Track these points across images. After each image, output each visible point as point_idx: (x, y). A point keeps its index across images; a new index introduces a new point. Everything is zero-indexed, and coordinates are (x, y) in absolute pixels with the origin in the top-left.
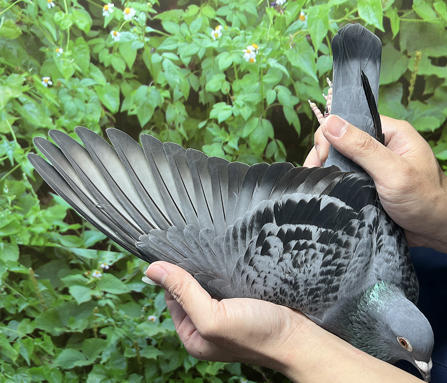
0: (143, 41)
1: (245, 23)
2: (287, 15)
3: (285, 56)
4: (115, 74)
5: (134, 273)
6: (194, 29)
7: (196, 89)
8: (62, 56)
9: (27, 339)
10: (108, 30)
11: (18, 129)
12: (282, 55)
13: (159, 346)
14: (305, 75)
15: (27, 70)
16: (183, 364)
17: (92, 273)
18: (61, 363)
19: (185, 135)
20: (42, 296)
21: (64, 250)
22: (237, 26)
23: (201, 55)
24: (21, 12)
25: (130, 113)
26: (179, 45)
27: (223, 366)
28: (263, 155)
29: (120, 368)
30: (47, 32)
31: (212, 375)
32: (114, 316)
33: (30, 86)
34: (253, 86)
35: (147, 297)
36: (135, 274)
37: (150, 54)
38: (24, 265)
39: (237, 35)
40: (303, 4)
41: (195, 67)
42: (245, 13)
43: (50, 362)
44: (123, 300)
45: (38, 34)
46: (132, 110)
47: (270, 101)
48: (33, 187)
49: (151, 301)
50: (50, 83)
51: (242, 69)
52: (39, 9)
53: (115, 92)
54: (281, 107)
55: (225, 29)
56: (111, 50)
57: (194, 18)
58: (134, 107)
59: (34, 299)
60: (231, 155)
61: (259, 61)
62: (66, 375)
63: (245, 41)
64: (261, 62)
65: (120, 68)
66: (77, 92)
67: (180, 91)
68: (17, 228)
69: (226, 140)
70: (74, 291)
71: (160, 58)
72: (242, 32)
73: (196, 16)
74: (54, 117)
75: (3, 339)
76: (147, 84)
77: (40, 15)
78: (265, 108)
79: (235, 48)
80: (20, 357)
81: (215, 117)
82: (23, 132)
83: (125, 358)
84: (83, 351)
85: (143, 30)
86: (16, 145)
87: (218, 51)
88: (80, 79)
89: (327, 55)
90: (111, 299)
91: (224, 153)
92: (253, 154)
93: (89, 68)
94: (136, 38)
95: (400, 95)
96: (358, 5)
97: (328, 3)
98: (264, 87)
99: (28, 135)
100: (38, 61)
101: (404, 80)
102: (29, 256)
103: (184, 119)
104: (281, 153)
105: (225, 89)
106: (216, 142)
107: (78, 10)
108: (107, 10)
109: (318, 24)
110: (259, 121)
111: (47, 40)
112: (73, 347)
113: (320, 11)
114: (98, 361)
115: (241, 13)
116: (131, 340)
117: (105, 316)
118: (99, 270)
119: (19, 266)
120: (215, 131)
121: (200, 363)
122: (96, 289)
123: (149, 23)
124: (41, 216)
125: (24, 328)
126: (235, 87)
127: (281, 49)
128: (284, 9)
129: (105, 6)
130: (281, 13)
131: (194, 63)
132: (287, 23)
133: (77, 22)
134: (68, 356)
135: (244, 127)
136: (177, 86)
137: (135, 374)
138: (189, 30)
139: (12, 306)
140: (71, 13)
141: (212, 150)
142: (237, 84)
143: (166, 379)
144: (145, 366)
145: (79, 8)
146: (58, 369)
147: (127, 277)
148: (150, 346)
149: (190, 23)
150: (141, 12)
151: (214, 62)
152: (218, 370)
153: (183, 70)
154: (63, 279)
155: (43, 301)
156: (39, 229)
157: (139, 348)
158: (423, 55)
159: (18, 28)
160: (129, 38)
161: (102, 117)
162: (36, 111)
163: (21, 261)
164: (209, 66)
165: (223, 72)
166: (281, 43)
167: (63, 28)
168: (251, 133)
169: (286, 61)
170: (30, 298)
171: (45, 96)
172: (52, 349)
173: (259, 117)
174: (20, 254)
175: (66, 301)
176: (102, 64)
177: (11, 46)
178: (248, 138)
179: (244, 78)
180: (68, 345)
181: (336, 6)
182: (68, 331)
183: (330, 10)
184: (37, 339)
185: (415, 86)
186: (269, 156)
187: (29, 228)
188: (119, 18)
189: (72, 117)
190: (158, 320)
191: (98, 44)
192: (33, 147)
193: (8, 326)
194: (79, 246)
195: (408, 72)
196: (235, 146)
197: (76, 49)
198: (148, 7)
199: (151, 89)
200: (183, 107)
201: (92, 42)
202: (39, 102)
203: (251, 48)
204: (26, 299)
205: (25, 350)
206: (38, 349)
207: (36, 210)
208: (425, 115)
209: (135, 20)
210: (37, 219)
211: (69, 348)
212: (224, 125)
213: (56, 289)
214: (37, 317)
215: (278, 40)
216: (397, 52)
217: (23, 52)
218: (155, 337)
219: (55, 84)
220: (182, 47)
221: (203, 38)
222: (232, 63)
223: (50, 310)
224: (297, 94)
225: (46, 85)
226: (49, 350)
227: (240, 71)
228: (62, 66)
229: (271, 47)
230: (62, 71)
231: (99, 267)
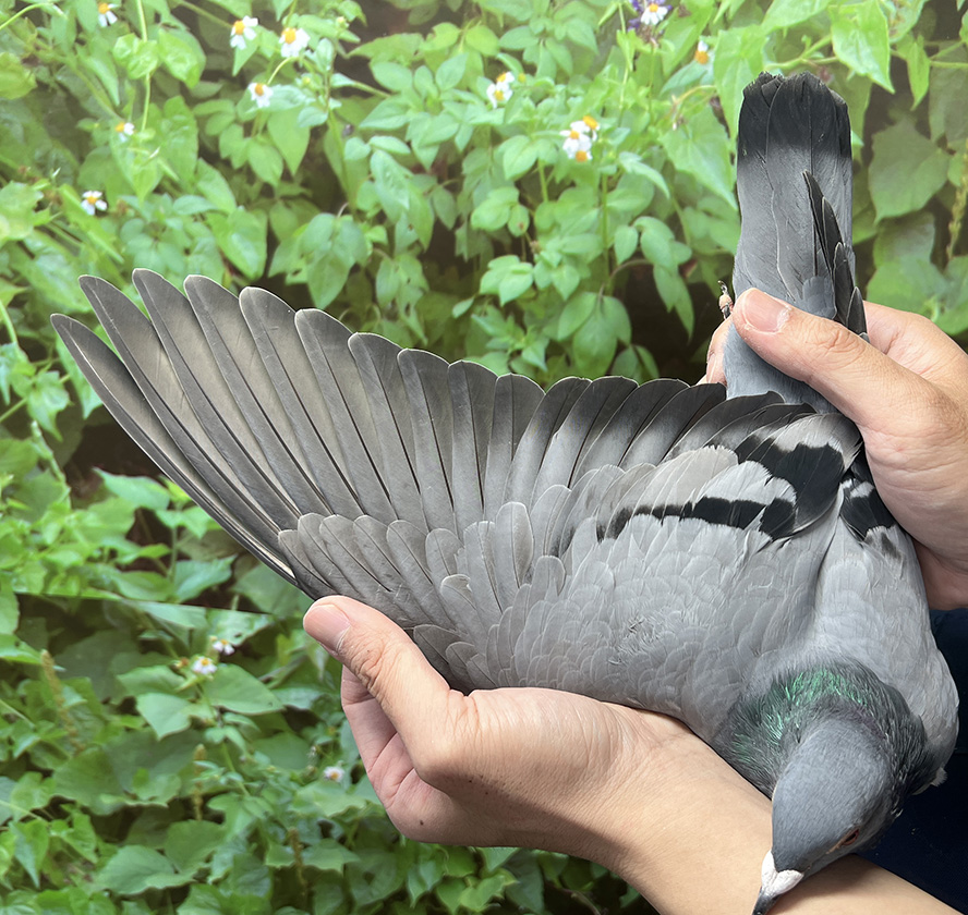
0: (325, 108)
1: (567, 66)
2: (666, 49)
3: (661, 147)
4: (257, 187)
5: (294, 662)
6: (447, 80)
7: (449, 224)
8: (132, 141)
9: (34, 822)
10: (242, 81)
11: (23, 316)
12: (652, 144)
13: (350, 840)
14: (707, 192)
15: (45, 174)
16: (404, 884)
17: (193, 663)
18: (113, 879)
19: (420, 333)
20: (70, 718)
21: (127, 607)
22: (547, 75)
23: (461, 143)
24: (35, 35)
25: (290, 279)
26: (411, 119)
27: (500, 890)
29: (255, 894)
30: (97, 83)
31: (473, 913)
32: (244, 768)
33: (53, 212)
34: (584, 218)
35: (323, 722)
36: (295, 666)
37: (340, 140)
38: (28, 643)
39: (547, 96)
40: (704, 26)
41: (448, 170)
42: (568, 43)
43: (88, 878)
44: (266, 728)
45: (74, 89)
46: (296, 272)
47: (623, 253)
48: (56, 456)
49: (332, 731)
50: (102, 206)
51: (559, 176)
52: (79, 28)
53: (255, 229)
54: (649, 269)
55: (519, 81)
56: (248, 128)
57: (446, 53)
58: (301, 264)
59: (51, 725)
61: (597, 157)
62: (125, 911)
63: (566, 110)
64: (602, 161)
65: (269, 171)
66: (164, 229)
67: (411, 227)
68: (14, 555)
69: (518, 346)
70: (148, 705)
71: (366, 149)
72: (560, 88)
73: (451, 49)
76: (333, 210)
77: (81, 42)
78: (611, 270)
79: (542, 127)
80: (16, 865)
81: (493, 291)
82: (35, 322)
83: (266, 871)
84: (167, 852)
85: (326, 81)
86: (15, 354)
87: (503, 132)
88: (174, 197)
90: (236, 725)
93: (196, 172)
94: (309, 101)
95: (929, 243)
96: (833, 28)
97: (763, 25)
98: (610, 220)
99: (44, 331)
100: (73, 152)
101: (938, 208)
102: (42, 621)
103: (419, 295)
104: (646, 376)
105: (517, 225)
106: (495, 350)
107: (172, 31)
108: (240, 33)
109: (739, 72)
110: (597, 299)
111: (95, 102)
112: (143, 843)
113: (744, 43)
114: (202, 877)
115: (558, 43)
116: (282, 826)
117: (220, 766)
118: (211, 655)
119: (17, 645)
120: (492, 324)
121: (446, 881)
122: (201, 701)
123: (340, 65)
124: (73, 524)
125: (27, 796)
126: (542, 220)
127: (652, 129)
128: (660, 36)
129: (237, 23)
130: (652, 46)
131: (444, 162)
132: (667, 69)
133: (169, 60)
135: (560, 314)
136: (403, 216)
137: (289, 909)
138: (434, 82)
140: (154, 39)
142: (546, 213)
144: (314, 888)
145: (175, 27)
146: (106, 894)
147: (277, 672)
148: (327, 841)
149: (438, 66)
150: (321, 38)
151: (492, 159)
152: (488, 898)
153: (420, 177)
154: (121, 678)
155: (73, 729)
156: (67, 557)
157: (300, 846)
159: (27, 73)
160: (292, 101)
162: (65, 272)
164: (482, 169)
165: (512, 183)
166: (652, 117)
167: (135, 75)
168: (577, 330)
169: (663, 159)
170: (43, 723)
171: (88, 238)
172: (93, 846)
173: (593, 290)
174: (21, 618)
175: (128, 730)
176: (227, 163)
177: (8, 117)
178: (569, 341)
179: (562, 198)
180: (131, 837)
181: (781, 31)
182: (131, 803)
183: (767, 39)
184: (56, 823)
187: (43, 554)
188: (268, 53)
190: (348, 778)
191: (219, 113)
192: (56, 360)
194: (162, 598)
195: (949, 188)
196: (540, 362)
197: (164, 125)
198: (337, 28)
199: (343, 222)
200: (418, 267)
201: (203, 109)
202: (75, 251)
203: (580, 127)
204: (32, 725)
205: (27, 848)
206: (59, 848)
207: (60, 512)
209: (306, 58)
210: (62, 532)
211: (132, 844)
212: (513, 311)
213: (106, 702)
214: (59, 769)
215: (643, 110)
216: (922, 140)
217: (39, 130)
218: (339, 818)
219: (113, 209)
220: (417, 122)
221: (466, 103)
222: (536, 164)
223: (89, 751)
224: (688, 238)
225: (91, 212)
226: (86, 850)
227: (553, 180)
228: (132, 166)
229: (626, 126)
230: (129, 177)
231: (208, 649)
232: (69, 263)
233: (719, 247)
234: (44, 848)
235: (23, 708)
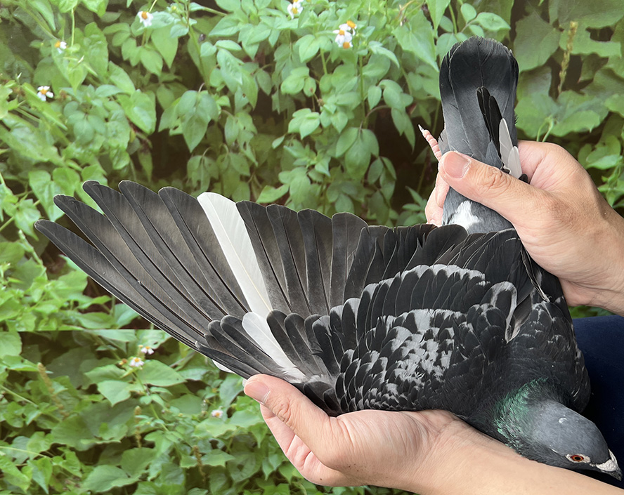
0: (187, 25)
3: (394, 37)
4: (147, 77)
5: (191, 355)
6: (262, 3)
7: (268, 92)
8: (66, 53)
9: (42, 459)
10: (133, 11)
11: (6, 166)
12: (388, 35)
13: (228, 448)
14: (421, 62)
16: (261, 468)
17: (129, 361)
18: (92, 485)
19: (253, 160)
20: (58, 399)
21: (87, 333)
23: (272, 42)
25: (172, 132)
26: (241, 29)
28: (363, 181)
29: (175, 483)
30: (40, 17)
31: (300, 479)
32: (165, 417)
33: (19, 101)
34: (349, 83)
35: (209, 386)
36: (189, 358)
37: (197, 44)
38: (29, 360)
39: (324, 9)
41: (265, 59)
43: (77, 486)
44: (176, 393)
45: (26, 22)
46: (176, 128)
47: (373, 101)
48: (35, 249)
49: (214, 390)
50: (51, 95)
51: (333, 58)
53: (148, 103)
54: (388, 111)
55: (307, 1)
56: (139, 40)
58: (178, 123)
59: (48, 405)
60: (319, 183)
61: (356, 45)
63: (337, 17)
64: (359, 48)
65: (154, 66)
66: (91, 107)
67: (244, 95)
68: (16, 310)
69: (312, 163)
70: (105, 388)
71: (214, 49)
72: (332, 4)
74: (59, 146)
75: (7, 463)
76: (196, 89)
78: (366, 113)
79: (322, 29)
80: (34, 484)
81: (296, 131)
82: (15, 170)
83: (181, 470)
84: (122, 467)
85: (186, 8)
86: (4, 191)
87: (298, 33)
88: (96, 87)
89: (451, 33)
90: (158, 393)
91: (309, 182)
92: (350, 179)
93: (108, 70)
94: (176, 21)
95: (548, 84)
98: (365, 83)
99: (21, 175)
100: (29, 62)
101: (553, 64)
102: (37, 346)
103: (251, 136)
104: (388, 175)
105: (309, 90)
106: (299, 166)
110: (358, 131)
111: (40, 30)
112: (108, 463)
114: (144, 478)
116: (189, 446)
117: (150, 417)
118: (140, 356)
120: (296, 150)
121: (284, 464)
122: (135, 382)
124: (50, 289)
125: (37, 445)
126: (324, 86)
131: (263, 54)
134: (102, 475)
135: (337, 142)
136: (239, 89)
137: (196, 489)
138: (254, 5)
139: (16, 417)
141: (292, 178)
142: (326, 81)
143: (239, 491)
144: (209, 477)
146: (89, 493)
147: (180, 361)
148: (215, 450)
151: (292, 51)
153: (248, 64)
154: (87, 374)
155: (61, 405)
156: (48, 308)
157: (200, 455)
158: (579, 26)
160: (166, 21)
161: (132, 141)
162: (31, 138)
163: (25, 354)
164: (286, 57)
165: (305, 64)
166: (388, 18)
167: (64, 10)
168: (348, 150)
169: (395, 44)
170: (41, 404)
171: (43, 115)
172: (79, 468)
173: (358, 126)
174: (23, 346)
175: (94, 402)
176: (128, 63)
178: (343, 157)
179: (335, 72)
180: (101, 461)
182: (99, 442)
184: (55, 458)
185: (568, 71)
186: (372, 181)
187: (33, 308)
189: (86, 144)
190: (226, 415)
191: (120, 32)
192: (30, 192)
193: (12, 445)
194: (108, 326)
195: (560, 51)
196: (326, 171)
197: (86, 41)
199: (202, 95)
200: (250, 119)
201: (109, 30)
202: (36, 125)
203: (345, 27)
204: (36, 406)
205: (39, 474)
206: (59, 471)
207: (41, 282)
208: (580, 110)
210: (44, 294)
211: (102, 464)
212: (309, 142)
213: (79, 388)
214: (55, 428)
215: (383, 15)
216: (545, 24)
217: (6, 50)
218: (221, 438)
219: (58, 97)
220: (244, 30)
221: (275, 16)
222: (319, 51)
223: (71, 417)
224: (410, 91)
225: (44, 99)
226: (75, 470)
227: (330, 60)
228: (67, 68)
229: (373, 25)
230: (66, 76)
231: (138, 353)
232: (33, 132)
233: (429, 95)
234: (49, 472)
235: (29, 397)
